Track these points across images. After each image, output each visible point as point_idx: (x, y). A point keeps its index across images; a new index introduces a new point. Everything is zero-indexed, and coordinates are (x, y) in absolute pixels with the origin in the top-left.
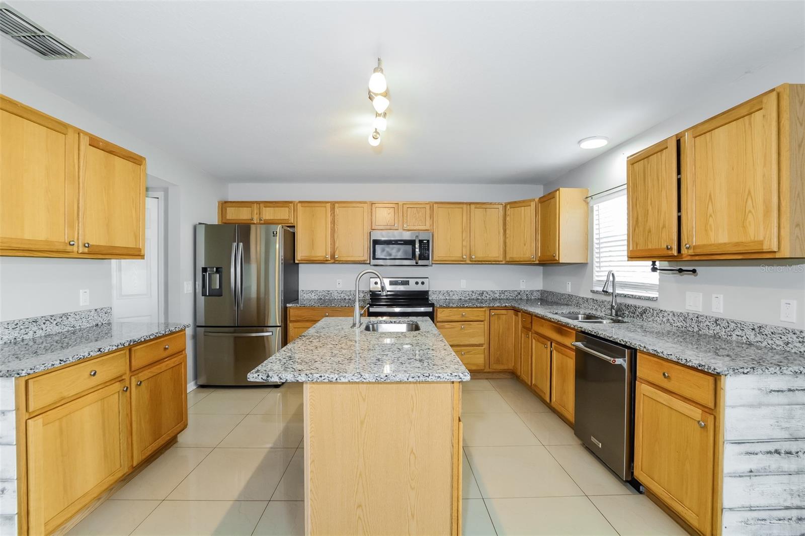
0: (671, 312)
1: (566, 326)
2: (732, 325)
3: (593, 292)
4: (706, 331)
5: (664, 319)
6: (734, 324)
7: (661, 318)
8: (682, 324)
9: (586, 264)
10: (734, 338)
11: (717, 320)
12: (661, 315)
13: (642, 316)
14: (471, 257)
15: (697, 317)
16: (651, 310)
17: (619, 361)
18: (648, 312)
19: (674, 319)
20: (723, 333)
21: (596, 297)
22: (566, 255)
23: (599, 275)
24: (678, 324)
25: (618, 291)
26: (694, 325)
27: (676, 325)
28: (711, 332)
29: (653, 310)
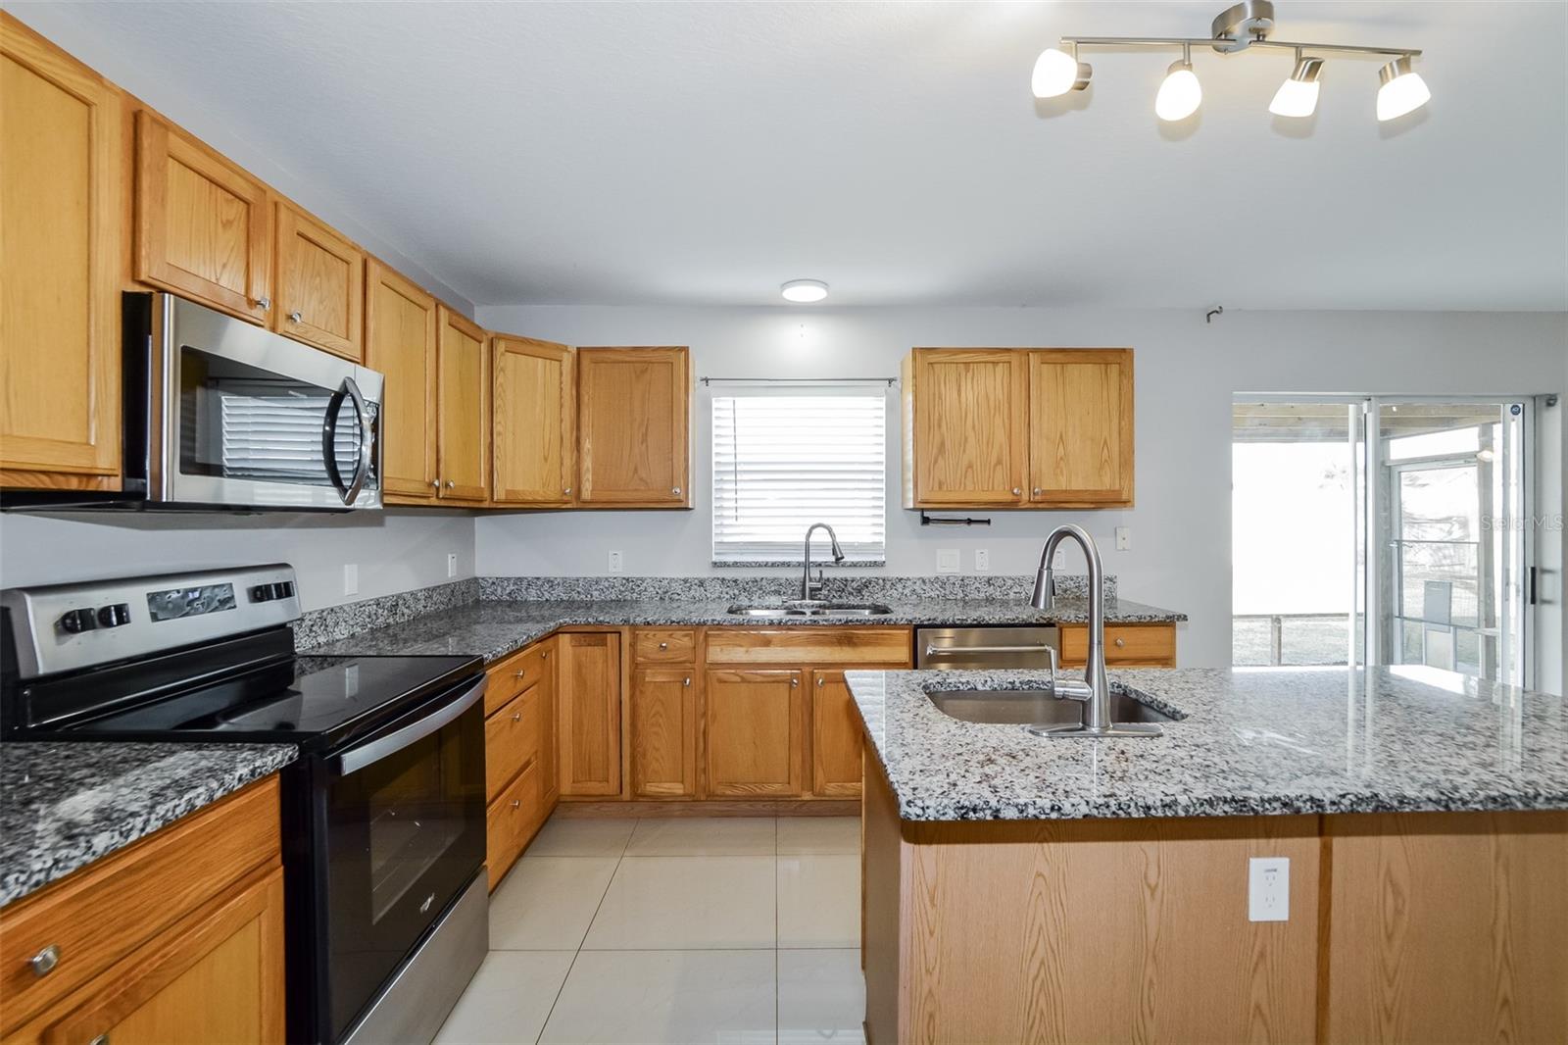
0: (919, 579)
2: (1010, 582)
4: (975, 595)
5: (907, 591)
6: (1011, 581)
7: (900, 590)
8: (938, 593)
10: (1012, 595)
11: (990, 579)
12: (899, 586)
13: (860, 592)
15: (962, 580)
16: (881, 581)
18: (873, 584)
19: (925, 588)
20: (998, 594)
24: (932, 594)
26: (957, 589)
27: (928, 595)
28: (983, 595)
29: (884, 580)
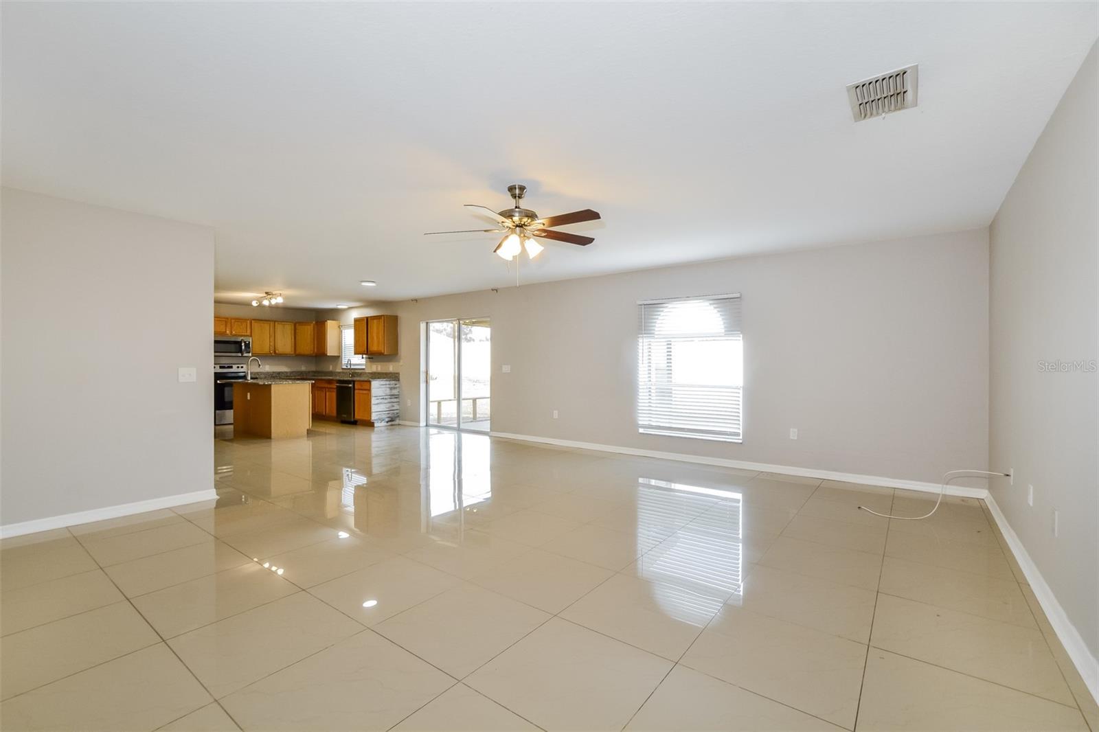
1: (332, 380)
3: (343, 369)
9: (339, 357)
14: (275, 352)
17: (350, 385)
21: (344, 371)
22: (331, 351)
23: (344, 361)
25: (352, 367)
